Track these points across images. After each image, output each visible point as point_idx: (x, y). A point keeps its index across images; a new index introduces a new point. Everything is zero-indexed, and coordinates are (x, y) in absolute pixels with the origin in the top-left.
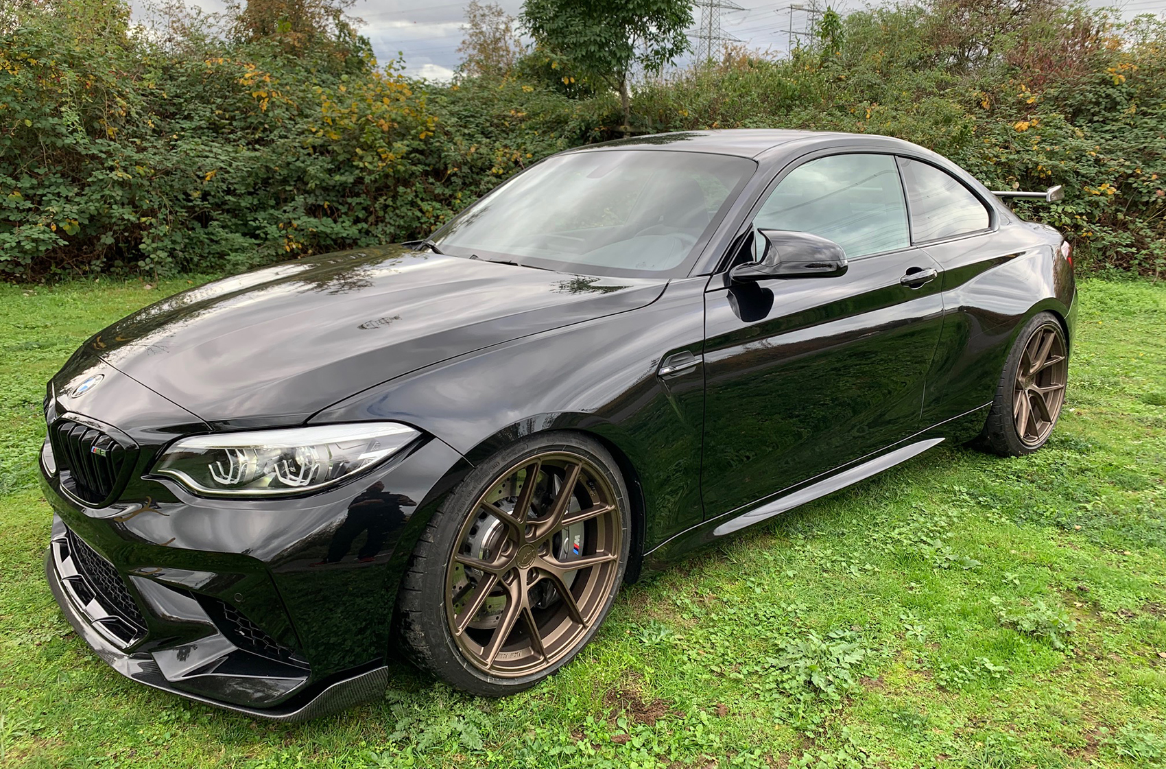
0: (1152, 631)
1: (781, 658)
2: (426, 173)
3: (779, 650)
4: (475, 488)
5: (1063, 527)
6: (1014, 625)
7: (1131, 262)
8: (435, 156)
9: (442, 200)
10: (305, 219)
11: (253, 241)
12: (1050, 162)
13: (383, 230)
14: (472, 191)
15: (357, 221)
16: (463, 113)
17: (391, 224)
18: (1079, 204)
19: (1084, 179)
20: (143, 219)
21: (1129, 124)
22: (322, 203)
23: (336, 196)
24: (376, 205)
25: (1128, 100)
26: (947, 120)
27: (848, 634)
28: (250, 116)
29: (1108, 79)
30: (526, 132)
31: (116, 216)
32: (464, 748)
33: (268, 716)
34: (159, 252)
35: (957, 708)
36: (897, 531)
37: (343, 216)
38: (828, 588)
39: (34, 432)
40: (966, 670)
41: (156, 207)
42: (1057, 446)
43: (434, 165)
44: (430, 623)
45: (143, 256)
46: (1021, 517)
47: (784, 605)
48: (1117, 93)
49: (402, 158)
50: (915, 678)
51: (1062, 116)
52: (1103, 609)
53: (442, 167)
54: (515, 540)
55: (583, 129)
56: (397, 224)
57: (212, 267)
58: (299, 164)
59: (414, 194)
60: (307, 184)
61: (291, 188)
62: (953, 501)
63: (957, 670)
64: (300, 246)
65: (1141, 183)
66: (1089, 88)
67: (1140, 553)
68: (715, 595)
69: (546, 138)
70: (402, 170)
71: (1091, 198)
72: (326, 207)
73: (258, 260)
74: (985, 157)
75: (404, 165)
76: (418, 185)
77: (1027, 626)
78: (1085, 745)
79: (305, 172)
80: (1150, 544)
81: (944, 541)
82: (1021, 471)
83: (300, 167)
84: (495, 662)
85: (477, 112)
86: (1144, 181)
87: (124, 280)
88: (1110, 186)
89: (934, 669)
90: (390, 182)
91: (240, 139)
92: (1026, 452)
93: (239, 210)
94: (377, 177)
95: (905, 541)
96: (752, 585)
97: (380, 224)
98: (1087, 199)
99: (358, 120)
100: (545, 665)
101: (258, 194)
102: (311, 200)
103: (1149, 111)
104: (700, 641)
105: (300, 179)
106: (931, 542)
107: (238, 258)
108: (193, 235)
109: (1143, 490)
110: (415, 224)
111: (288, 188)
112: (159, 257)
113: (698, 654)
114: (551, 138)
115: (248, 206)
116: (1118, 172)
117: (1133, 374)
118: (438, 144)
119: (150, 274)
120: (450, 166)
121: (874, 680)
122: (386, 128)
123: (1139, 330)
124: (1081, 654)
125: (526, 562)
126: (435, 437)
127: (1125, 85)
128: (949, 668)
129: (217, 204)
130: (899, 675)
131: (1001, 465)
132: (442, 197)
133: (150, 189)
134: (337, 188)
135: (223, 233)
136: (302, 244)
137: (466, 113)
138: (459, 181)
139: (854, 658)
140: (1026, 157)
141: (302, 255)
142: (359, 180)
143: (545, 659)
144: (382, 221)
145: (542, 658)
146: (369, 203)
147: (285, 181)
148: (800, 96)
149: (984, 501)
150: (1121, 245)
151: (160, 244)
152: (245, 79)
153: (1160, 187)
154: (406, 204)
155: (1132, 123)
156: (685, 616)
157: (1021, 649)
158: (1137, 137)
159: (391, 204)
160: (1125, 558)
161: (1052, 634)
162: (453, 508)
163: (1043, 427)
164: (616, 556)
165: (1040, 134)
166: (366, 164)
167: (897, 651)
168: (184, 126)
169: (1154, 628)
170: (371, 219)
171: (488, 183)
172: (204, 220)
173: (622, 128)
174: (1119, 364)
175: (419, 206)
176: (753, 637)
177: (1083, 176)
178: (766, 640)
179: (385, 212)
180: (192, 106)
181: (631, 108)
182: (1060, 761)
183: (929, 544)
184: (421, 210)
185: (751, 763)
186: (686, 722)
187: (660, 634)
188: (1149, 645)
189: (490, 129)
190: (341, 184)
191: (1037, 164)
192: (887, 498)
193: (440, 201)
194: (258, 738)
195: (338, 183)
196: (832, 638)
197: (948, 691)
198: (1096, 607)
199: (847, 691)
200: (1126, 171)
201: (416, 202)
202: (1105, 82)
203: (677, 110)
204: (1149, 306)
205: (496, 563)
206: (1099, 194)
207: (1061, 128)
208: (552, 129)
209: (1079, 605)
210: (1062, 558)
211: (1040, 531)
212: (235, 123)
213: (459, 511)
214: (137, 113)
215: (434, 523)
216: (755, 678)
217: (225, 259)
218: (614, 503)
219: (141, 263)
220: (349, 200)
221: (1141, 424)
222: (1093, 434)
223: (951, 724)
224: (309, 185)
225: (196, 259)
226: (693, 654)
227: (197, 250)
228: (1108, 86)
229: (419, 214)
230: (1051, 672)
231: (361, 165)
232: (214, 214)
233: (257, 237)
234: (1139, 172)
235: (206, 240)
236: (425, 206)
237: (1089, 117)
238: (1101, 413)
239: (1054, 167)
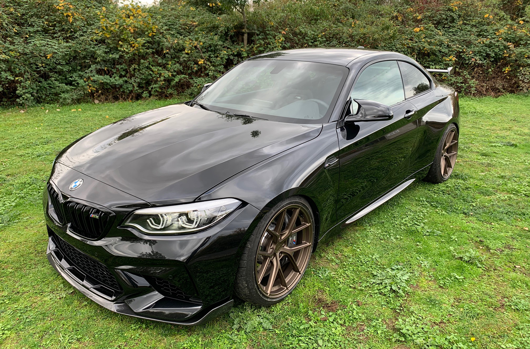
0: (511, 257)
1: (376, 279)
2: (153, 53)
3: (374, 276)
4: (265, 223)
5: (466, 214)
6: (461, 258)
7: (461, 89)
8: (157, 44)
9: (162, 65)
10: (97, 76)
11: (72, 87)
12: (430, 47)
13: (134, 81)
14: (175, 61)
15: (121, 76)
16: (168, 23)
17: (138, 78)
18: (441, 65)
19: (443, 54)
20: (17, 78)
21: (460, 29)
22: (104, 68)
23: (110, 64)
24: (130, 69)
25: (459, 18)
26: (387, 28)
27: (399, 267)
28: (63, 25)
29: (451, 8)
30: (199, 32)
31: (3, 78)
32: (265, 329)
33: (184, 324)
34: (26, 94)
35: (449, 295)
36: (404, 220)
37: (114, 74)
38: (384, 247)
39: (5, 193)
40: (448, 279)
41: (23, 72)
42: (454, 177)
43: (156, 49)
44: (249, 280)
45: (18, 97)
46: (449, 211)
47: (371, 256)
48: (455, 15)
49: (142, 46)
50: (430, 283)
51: (433, 26)
52: (490, 249)
53: (160, 50)
54: (275, 242)
55: (226, 31)
56: (141, 77)
57: (52, 100)
58: (92, 49)
59: (148, 63)
60: (96, 59)
61: (88, 61)
62: (421, 205)
63: (445, 279)
64: (95, 89)
65: (465, 55)
66: (443, 13)
67: (497, 224)
68: (341, 254)
69: (209, 35)
70: (142, 52)
71: (446, 62)
72: (106, 70)
73: (76, 96)
74: (403, 44)
75: (143, 49)
76: (150, 59)
77: (466, 259)
78: (500, 306)
79: (95, 53)
80: (501, 220)
81: (424, 223)
82: (444, 190)
83: (92, 51)
84: (271, 292)
85: (174, 23)
86: (467, 54)
87: (9, 108)
88: (454, 57)
89: (436, 279)
90: (136, 57)
91: (59, 37)
92: (444, 181)
93: (62, 72)
94: (131, 55)
95: (409, 224)
96: (355, 248)
97: (133, 78)
98: (444, 62)
99: (119, 28)
100: (287, 291)
101: (70, 64)
102: (99, 67)
103: (467, 23)
104: (343, 274)
105: (92, 56)
106: (419, 224)
107: (66, 96)
108: (41, 85)
109: (491, 196)
110: (150, 77)
111: (87, 61)
112: (26, 96)
113: (343, 280)
114: (211, 35)
115: (67, 70)
116: (456, 50)
117: (474, 142)
118: (158, 39)
119: (22, 105)
120: (164, 49)
121: (415, 286)
122: (132, 31)
123: (470, 121)
124: (487, 268)
125: (278, 250)
126: (248, 204)
127: (457, 11)
128: (442, 279)
129: (51, 69)
130: (424, 283)
131: (436, 187)
132: (161, 64)
133: (19, 63)
134: (110, 60)
135: (57, 83)
136: (96, 88)
137: (169, 23)
138: (169, 56)
139: (406, 277)
140: (420, 45)
141: (96, 93)
142: (121, 57)
143: (287, 289)
144: (133, 76)
145: (286, 288)
146: (127, 68)
147: (85, 58)
148: (320, 15)
149: (434, 204)
150: (458, 82)
151: (27, 91)
152: (60, 6)
153: (473, 57)
154: (145, 68)
155: (461, 28)
156: (333, 264)
157: (466, 268)
158: (463, 35)
159: (138, 68)
160: (493, 226)
161: (477, 262)
162: (257, 232)
163: (449, 170)
164: (310, 244)
165: (424, 34)
166: (125, 49)
167: (420, 273)
168: (30, 30)
169: (511, 256)
170: (128, 75)
171: (184, 57)
172: (46, 77)
173: (243, 30)
174: (466, 138)
175: (151, 69)
176: (362, 271)
177: (443, 53)
178: (367, 272)
179: (135, 72)
180: (32, 20)
181: (247, 21)
182: (493, 313)
183: (419, 225)
184: (152, 71)
185: (379, 324)
186: (348, 309)
187: (326, 273)
188: (511, 263)
189: (182, 31)
190: (112, 59)
191: (424, 47)
192: (395, 205)
193: (160, 66)
194: (176, 332)
195: (111, 59)
196: (393, 269)
197: (443, 288)
198: (488, 249)
199: (406, 291)
200: (460, 50)
201: (149, 67)
202: (449, 10)
203: (268, 22)
204: (473, 110)
205: (269, 252)
206: (449, 60)
207: (433, 31)
208: (210, 31)
209: (481, 247)
210: (470, 228)
211: (458, 216)
212: (56, 29)
213: (259, 233)
214: (6, 24)
215: (250, 239)
216: (368, 288)
217: (59, 97)
218: (310, 222)
219: (18, 100)
220: (117, 66)
221: (483, 166)
222: (466, 171)
223: (449, 301)
224: (98, 60)
225: (44, 97)
226: (341, 280)
227: (44, 92)
228: (451, 12)
229: (152, 73)
230: (479, 277)
231: (122, 49)
232: (51, 74)
233: (74, 85)
234: (465, 50)
235: (48, 87)
236: (153, 68)
237: (443, 25)
238: (466, 161)
239: (431, 48)
